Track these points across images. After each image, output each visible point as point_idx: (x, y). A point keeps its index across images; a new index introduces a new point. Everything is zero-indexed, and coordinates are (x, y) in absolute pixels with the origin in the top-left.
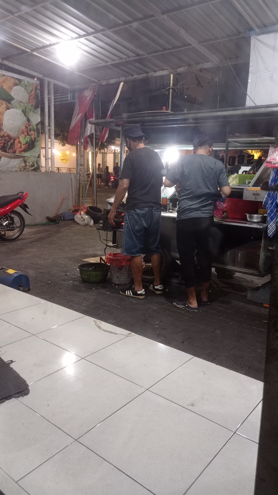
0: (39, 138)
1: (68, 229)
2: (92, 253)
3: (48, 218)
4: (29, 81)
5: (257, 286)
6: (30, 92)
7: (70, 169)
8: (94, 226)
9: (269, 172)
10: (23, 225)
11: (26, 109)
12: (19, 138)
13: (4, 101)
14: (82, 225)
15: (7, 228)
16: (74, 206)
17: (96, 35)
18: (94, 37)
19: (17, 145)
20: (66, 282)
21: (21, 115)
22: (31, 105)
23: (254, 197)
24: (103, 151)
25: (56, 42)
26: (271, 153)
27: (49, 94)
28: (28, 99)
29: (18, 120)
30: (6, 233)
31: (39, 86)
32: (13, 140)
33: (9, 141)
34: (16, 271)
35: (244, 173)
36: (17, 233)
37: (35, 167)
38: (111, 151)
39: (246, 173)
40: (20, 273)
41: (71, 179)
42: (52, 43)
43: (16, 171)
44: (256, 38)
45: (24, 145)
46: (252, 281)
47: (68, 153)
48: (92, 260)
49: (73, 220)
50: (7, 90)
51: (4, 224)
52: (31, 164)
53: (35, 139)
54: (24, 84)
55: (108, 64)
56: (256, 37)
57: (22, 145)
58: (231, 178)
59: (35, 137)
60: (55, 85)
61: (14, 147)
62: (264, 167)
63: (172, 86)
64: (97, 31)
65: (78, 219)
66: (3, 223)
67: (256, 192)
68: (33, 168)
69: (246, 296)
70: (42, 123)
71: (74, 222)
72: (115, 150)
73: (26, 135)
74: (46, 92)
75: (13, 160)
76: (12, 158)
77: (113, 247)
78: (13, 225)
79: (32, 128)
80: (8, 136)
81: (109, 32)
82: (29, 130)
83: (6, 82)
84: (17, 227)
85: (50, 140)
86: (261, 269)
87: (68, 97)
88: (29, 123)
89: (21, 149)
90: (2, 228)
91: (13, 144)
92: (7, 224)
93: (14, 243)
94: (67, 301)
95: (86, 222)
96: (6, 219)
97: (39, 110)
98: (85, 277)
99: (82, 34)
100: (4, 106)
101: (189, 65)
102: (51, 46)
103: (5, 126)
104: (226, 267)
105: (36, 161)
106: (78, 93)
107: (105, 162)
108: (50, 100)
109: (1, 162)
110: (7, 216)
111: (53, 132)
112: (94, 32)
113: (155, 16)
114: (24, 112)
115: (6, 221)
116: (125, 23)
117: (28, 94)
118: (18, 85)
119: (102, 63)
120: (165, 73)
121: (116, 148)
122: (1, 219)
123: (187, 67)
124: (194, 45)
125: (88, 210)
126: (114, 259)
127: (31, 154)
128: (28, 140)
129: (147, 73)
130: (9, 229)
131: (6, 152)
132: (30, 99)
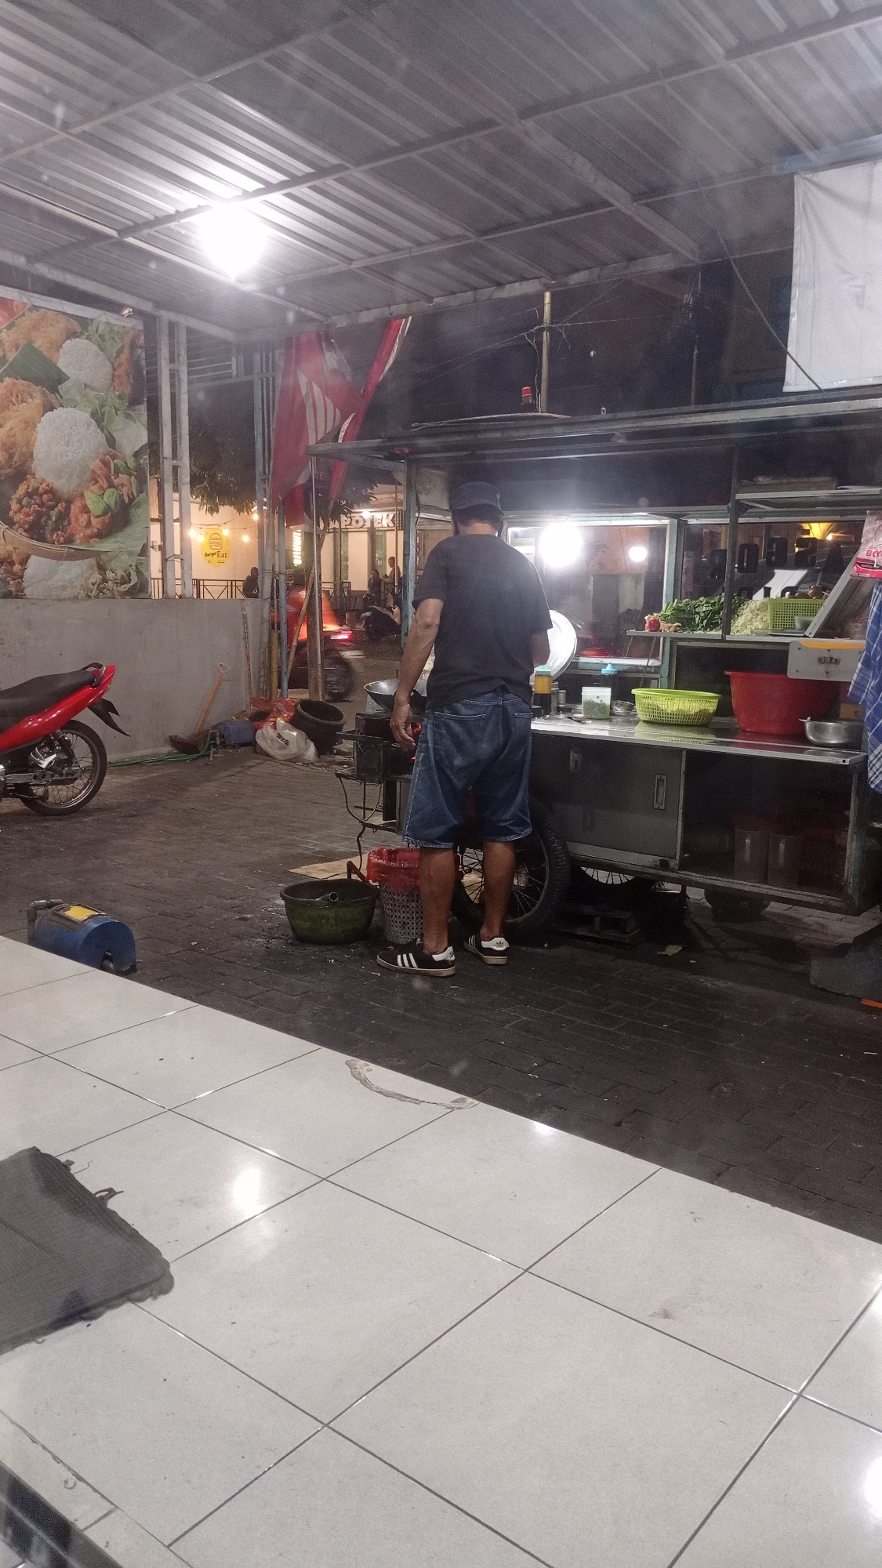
0: (144, 494)
1: (239, 772)
2: (317, 849)
3: (175, 742)
4: (113, 321)
5: (840, 941)
6: (115, 355)
7: (234, 583)
8: (318, 762)
9: (865, 589)
10: (100, 766)
11: (102, 406)
12: (82, 496)
13: (37, 385)
14: (281, 758)
15: (52, 776)
16: (253, 701)
17: (316, 183)
18: (314, 188)
19: (77, 520)
20: (246, 943)
21: (89, 425)
22: (118, 393)
23: (822, 668)
24: (337, 525)
25: (194, 206)
26: (870, 536)
27: (172, 360)
28: (110, 377)
29: (79, 441)
30: (50, 790)
31: (143, 338)
32: (64, 504)
33: (53, 508)
34: (93, 913)
35: (787, 593)
36: (83, 792)
37: (132, 583)
38: (361, 524)
39: (792, 595)
40: (106, 918)
41: (245, 617)
42: (182, 209)
43: (76, 598)
44: (809, 180)
45: (98, 517)
46: (823, 926)
47: (226, 532)
48: (320, 872)
49: (252, 744)
50: (45, 353)
51: (44, 764)
52: (119, 577)
53: (132, 500)
54: (97, 332)
55: (354, 266)
56: (809, 176)
57: (92, 518)
58: (748, 609)
59: (132, 493)
60: (190, 331)
61: (69, 523)
62: (849, 578)
63: (548, 322)
64: (322, 171)
65: (267, 742)
66: (41, 761)
67: (826, 655)
68: (124, 588)
69: (805, 976)
70: (154, 446)
71: (255, 752)
72: (372, 522)
73: (105, 486)
74: (164, 353)
75: (65, 564)
76: (61, 560)
77: (383, 828)
78: (70, 766)
79: (122, 465)
80: (51, 491)
81: (358, 174)
82: (112, 471)
83: (42, 329)
84: (84, 771)
85: (176, 496)
86: (850, 891)
87: (231, 365)
88: (114, 451)
89: (89, 531)
90: (35, 777)
91: (64, 516)
92: (51, 762)
93: (75, 823)
94: (251, 1002)
95: (293, 749)
96: (47, 749)
97: (143, 409)
98: (304, 925)
99: (274, 181)
100: (38, 400)
101: (604, 264)
102: (180, 219)
103: (39, 460)
104: (741, 884)
105: (134, 565)
106: (262, 356)
107: (342, 559)
108: (176, 379)
109: (28, 573)
110: (51, 739)
111: (185, 477)
112: (313, 173)
113: (499, 124)
114: (98, 417)
115: (49, 754)
116: (408, 146)
117: (108, 362)
118: (78, 337)
119: (338, 264)
120: (529, 287)
121: (378, 516)
122: (31, 749)
123: (597, 270)
124: (618, 205)
125: (296, 711)
126: (391, 868)
127: (121, 545)
128: (112, 502)
129: (475, 289)
130: (58, 778)
131: (42, 539)
132: (113, 376)
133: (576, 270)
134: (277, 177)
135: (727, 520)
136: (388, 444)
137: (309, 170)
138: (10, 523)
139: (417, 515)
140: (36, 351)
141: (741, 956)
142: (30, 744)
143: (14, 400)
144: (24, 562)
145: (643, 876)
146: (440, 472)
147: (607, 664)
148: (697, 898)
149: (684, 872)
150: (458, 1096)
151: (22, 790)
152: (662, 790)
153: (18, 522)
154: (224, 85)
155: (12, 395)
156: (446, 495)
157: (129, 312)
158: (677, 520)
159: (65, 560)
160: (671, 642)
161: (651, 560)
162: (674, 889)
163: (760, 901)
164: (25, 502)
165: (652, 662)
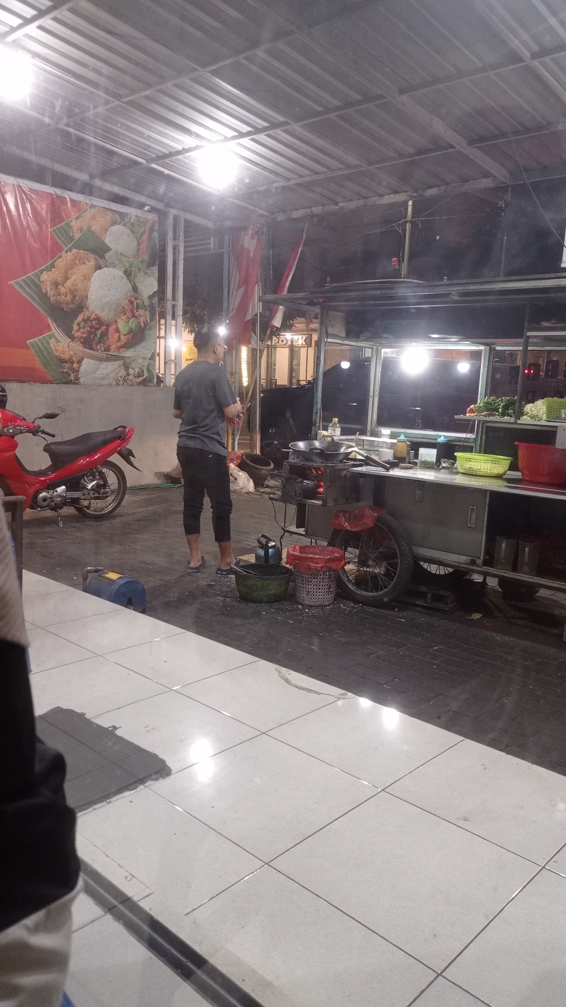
0: (154, 323)
4: (139, 215)
6: (140, 236)
8: (255, 492)
10: (123, 490)
11: (131, 267)
12: (116, 322)
13: (92, 253)
15: (94, 494)
17: (271, 132)
18: (269, 136)
19: (113, 337)
21: (122, 278)
22: (141, 259)
24: (269, 343)
25: (194, 146)
27: (175, 239)
28: (136, 249)
29: (116, 288)
30: (92, 503)
31: (157, 225)
32: (105, 327)
33: (97, 329)
34: (120, 576)
36: (112, 505)
37: (144, 377)
38: (285, 342)
40: (128, 578)
42: (186, 147)
43: (110, 385)
45: (125, 335)
50: (98, 234)
51: (90, 486)
52: (136, 373)
53: (146, 325)
54: (130, 221)
55: (291, 183)
57: (121, 335)
59: (147, 321)
60: (186, 221)
61: (108, 339)
63: (410, 217)
64: (274, 125)
66: (88, 485)
68: (140, 380)
69: (561, 635)
70: (161, 291)
72: (292, 342)
73: (130, 316)
74: (170, 235)
75: (105, 364)
76: (102, 361)
77: (297, 533)
78: (105, 488)
79: (141, 304)
80: (98, 319)
81: (297, 128)
82: (135, 307)
83: (97, 219)
84: (113, 492)
85: (174, 322)
87: (210, 242)
88: (136, 295)
89: (119, 344)
90: (84, 494)
91: (105, 334)
92: (93, 486)
93: (106, 524)
95: (239, 483)
96: (91, 478)
97: (155, 269)
98: (247, 590)
99: (244, 131)
100: (92, 263)
101: (447, 183)
102: (185, 153)
103: (91, 299)
104: (521, 576)
105: (146, 365)
106: (229, 237)
107: (272, 364)
108: (177, 251)
109: (82, 369)
110: (93, 471)
111: (180, 311)
112: (268, 126)
113: (385, 98)
114: (128, 274)
115: (92, 481)
116: (328, 110)
117: (135, 240)
118: (118, 224)
119: (280, 181)
120: (400, 198)
121: (296, 337)
122: (83, 476)
123: (443, 188)
124: (458, 147)
125: (242, 460)
126: (301, 557)
127: (138, 353)
128: (133, 326)
129: (366, 198)
130: (97, 495)
131: (91, 348)
132: (139, 248)
133: (431, 187)
134: (246, 129)
135: (521, 348)
136: (310, 296)
137: (266, 124)
138: (72, 338)
139: (326, 340)
140: (93, 233)
141: (520, 622)
142: (81, 474)
143: (77, 262)
144: (80, 362)
145: (460, 569)
146: (340, 314)
147: (441, 436)
148: (494, 585)
149: (485, 567)
150: (343, 691)
151: (75, 502)
152: (474, 515)
153: (77, 338)
154: (217, 73)
155: (76, 260)
156: (344, 328)
157: (149, 208)
158: (489, 347)
159: (104, 361)
160: (483, 423)
161: (471, 371)
162: (478, 578)
163: (534, 588)
164: (82, 325)
165: (469, 436)
